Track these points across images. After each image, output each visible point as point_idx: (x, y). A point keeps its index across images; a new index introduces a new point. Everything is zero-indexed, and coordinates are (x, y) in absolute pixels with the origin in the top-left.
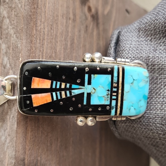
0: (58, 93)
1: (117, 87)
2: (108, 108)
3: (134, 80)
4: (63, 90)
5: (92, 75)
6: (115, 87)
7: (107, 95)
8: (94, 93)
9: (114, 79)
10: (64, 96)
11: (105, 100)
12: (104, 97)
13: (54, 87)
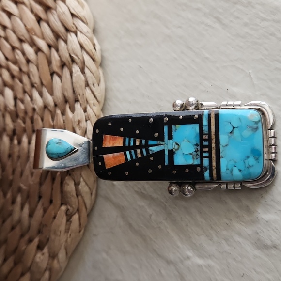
0: (133, 151)
1: (210, 140)
2: (199, 169)
3: (234, 128)
4: (138, 147)
5: (173, 127)
6: (206, 140)
7: (196, 151)
8: (178, 149)
9: (203, 129)
10: (139, 156)
11: (193, 158)
12: (191, 154)
13: (127, 144)
